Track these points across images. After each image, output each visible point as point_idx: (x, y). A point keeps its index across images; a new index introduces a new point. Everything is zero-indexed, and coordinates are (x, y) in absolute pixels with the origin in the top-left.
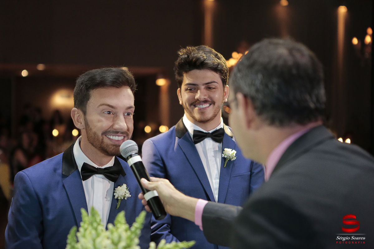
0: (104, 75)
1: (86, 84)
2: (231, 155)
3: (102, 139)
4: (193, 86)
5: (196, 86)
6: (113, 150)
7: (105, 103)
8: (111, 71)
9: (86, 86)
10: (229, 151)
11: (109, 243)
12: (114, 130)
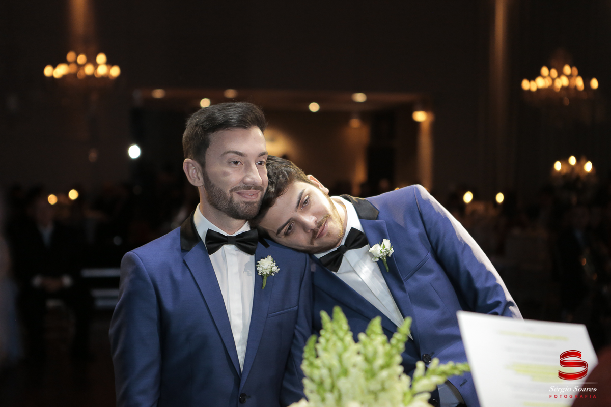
0: (227, 113)
1: (202, 126)
3: (231, 198)
6: (245, 209)
7: (232, 150)
8: (233, 106)
9: (203, 128)
11: (359, 359)
12: (246, 185)
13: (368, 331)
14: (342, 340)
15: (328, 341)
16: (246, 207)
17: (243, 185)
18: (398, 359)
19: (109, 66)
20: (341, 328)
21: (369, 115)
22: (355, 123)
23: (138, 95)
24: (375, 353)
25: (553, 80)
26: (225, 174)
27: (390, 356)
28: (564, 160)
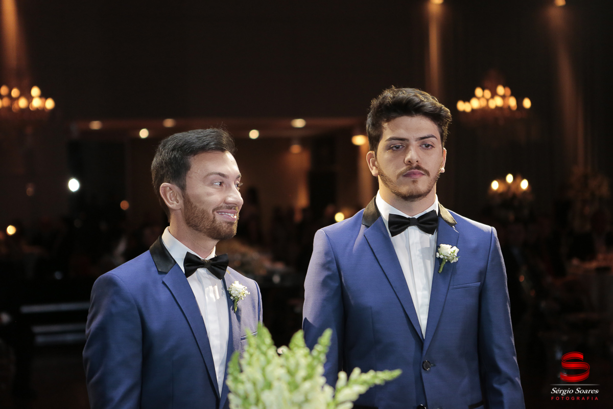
2: (450, 254)
4: (401, 142)
5: (406, 142)
10: (448, 249)
11: (281, 372)
12: (227, 205)
13: (292, 345)
14: (265, 354)
15: (251, 355)
16: (228, 226)
17: (224, 205)
18: (320, 369)
19: (44, 99)
20: (263, 342)
21: (309, 140)
22: (296, 149)
23: (75, 128)
24: (298, 365)
25: (488, 100)
26: (209, 194)
27: (311, 367)
28: (502, 178)
